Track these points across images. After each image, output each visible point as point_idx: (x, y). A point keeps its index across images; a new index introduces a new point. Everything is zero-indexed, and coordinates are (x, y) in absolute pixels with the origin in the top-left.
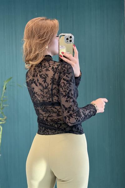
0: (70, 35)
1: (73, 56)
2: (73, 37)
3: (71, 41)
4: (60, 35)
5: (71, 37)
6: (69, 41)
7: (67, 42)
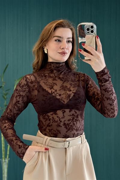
0: (91, 24)
1: (96, 50)
2: (95, 26)
3: (92, 32)
4: (79, 25)
5: (92, 27)
6: (90, 31)
7: (88, 32)
